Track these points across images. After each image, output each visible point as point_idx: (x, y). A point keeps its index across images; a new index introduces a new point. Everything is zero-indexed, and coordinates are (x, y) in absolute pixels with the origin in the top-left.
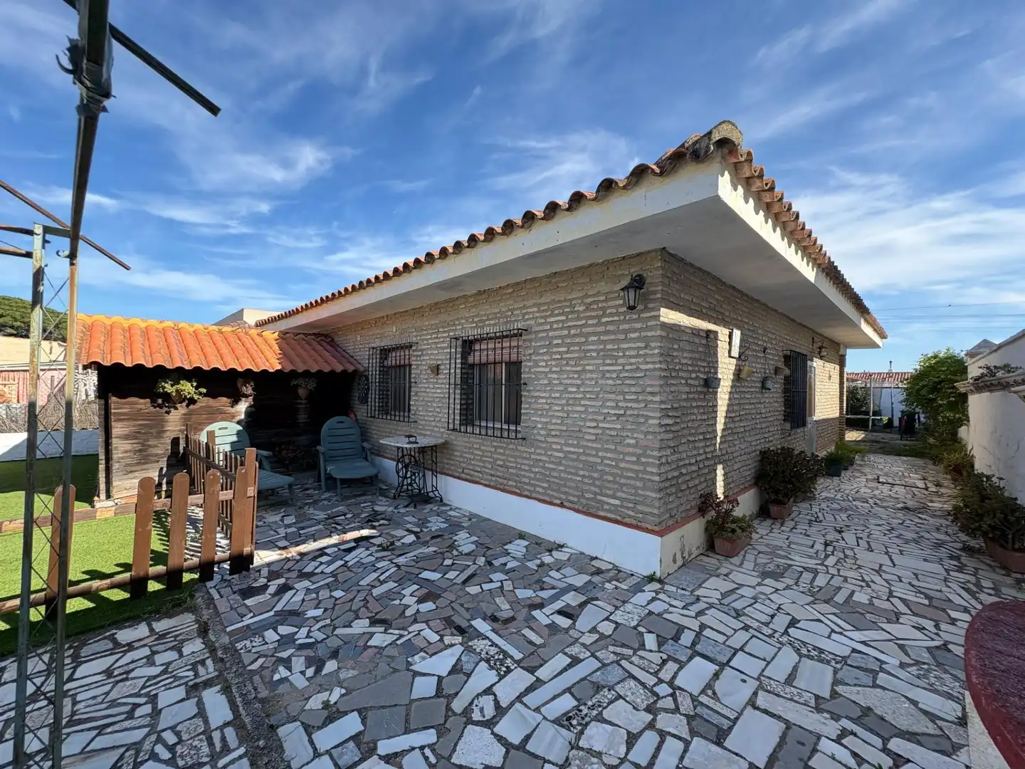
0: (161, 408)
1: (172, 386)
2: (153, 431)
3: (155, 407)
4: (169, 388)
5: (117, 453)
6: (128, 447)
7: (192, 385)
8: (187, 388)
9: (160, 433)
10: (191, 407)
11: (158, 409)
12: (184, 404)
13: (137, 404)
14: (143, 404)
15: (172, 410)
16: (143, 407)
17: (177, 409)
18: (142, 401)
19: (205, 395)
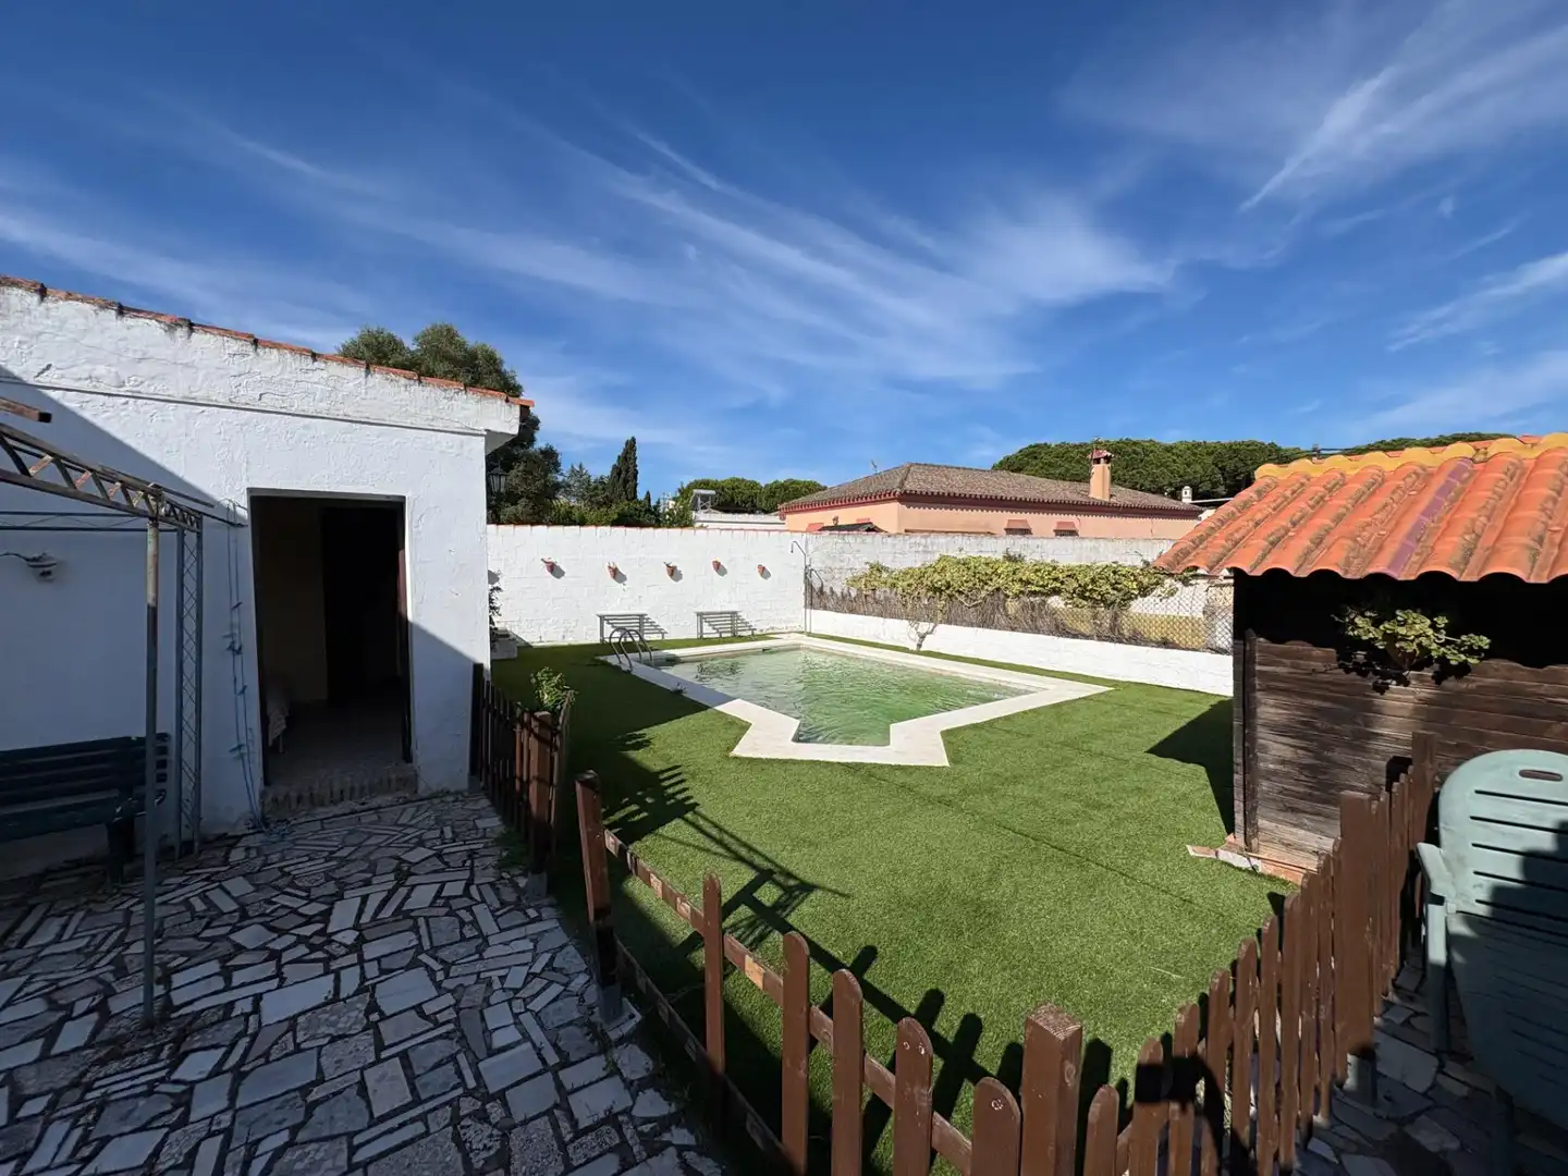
0: (1363, 674)
1: (1376, 623)
2: (1346, 728)
3: (1348, 671)
4: (1363, 626)
5: (1265, 760)
6: (1288, 753)
7: (1433, 626)
8: (1417, 629)
9: (1361, 740)
10: (1450, 683)
11: (1353, 675)
12: (1428, 673)
13: (1310, 658)
14: (1320, 659)
15: (1393, 685)
16: (1318, 665)
17: (1407, 683)
18: (1317, 652)
19: (1489, 654)
